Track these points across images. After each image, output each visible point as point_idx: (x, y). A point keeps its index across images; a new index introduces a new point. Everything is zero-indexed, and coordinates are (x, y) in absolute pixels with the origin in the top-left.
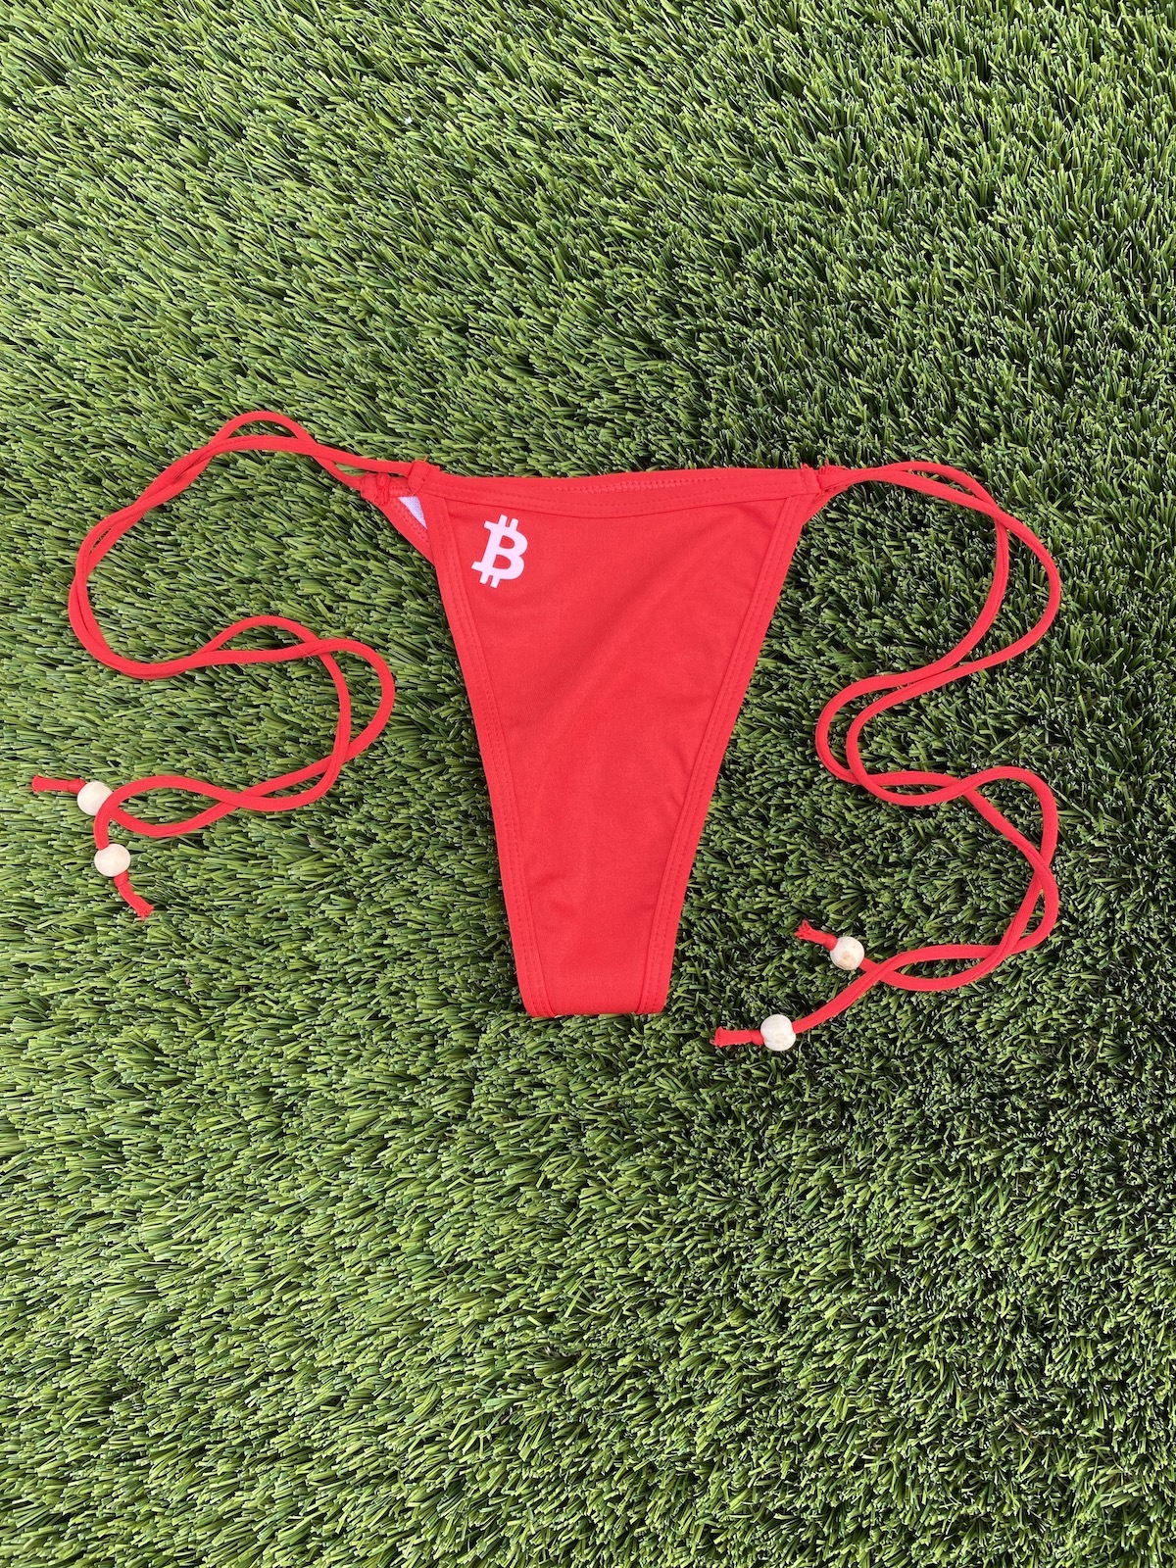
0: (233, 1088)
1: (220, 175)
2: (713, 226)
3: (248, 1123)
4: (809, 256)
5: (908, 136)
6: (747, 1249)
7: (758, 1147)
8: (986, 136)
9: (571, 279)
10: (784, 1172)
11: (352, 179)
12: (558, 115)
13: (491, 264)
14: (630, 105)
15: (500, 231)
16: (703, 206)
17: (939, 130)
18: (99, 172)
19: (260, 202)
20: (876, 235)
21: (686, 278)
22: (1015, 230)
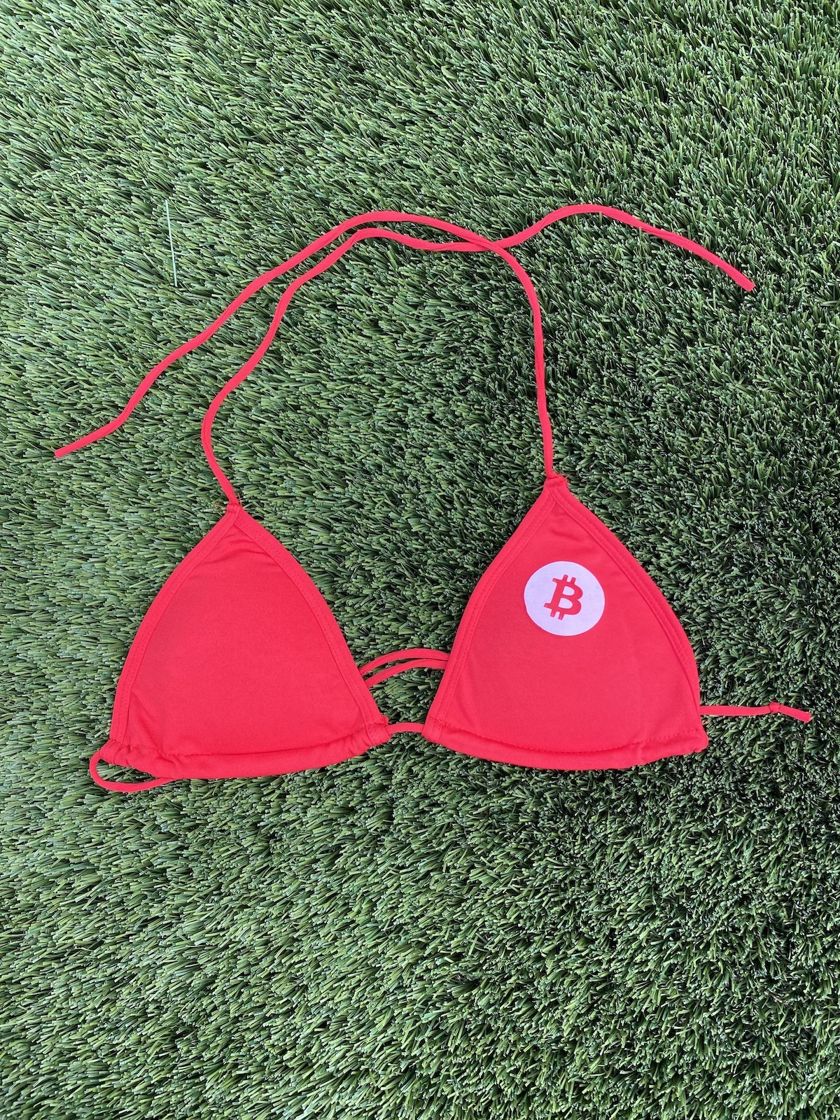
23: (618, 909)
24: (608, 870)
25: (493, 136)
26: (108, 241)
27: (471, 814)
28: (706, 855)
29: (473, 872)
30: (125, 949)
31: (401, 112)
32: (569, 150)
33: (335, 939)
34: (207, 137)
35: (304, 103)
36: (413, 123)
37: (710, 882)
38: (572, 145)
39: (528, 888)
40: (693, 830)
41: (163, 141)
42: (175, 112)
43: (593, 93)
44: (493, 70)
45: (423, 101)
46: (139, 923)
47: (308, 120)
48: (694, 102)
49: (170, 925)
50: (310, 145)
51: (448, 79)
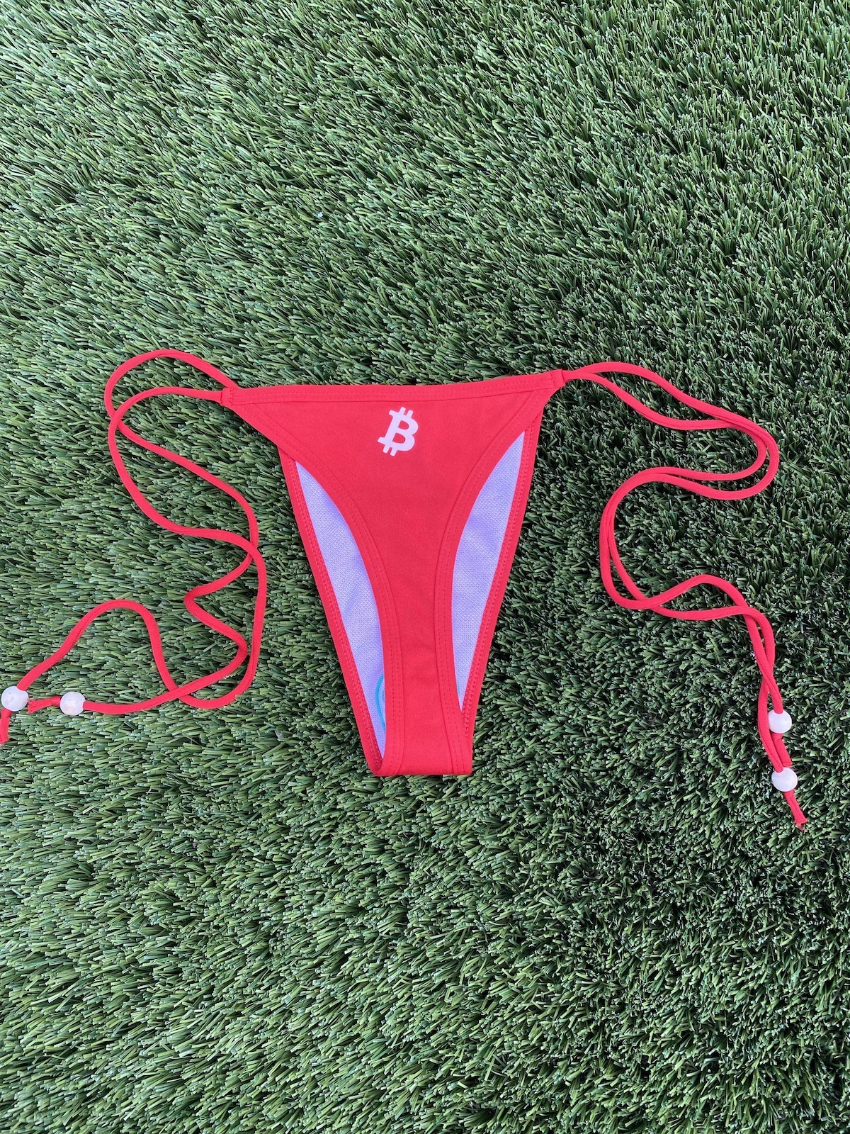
0: (231, 922)
1: (189, 261)
2: (540, 279)
3: (244, 949)
4: (609, 296)
5: (672, 209)
6: (614, 1021)
7: (618, 943)
8: (727, 206)
9: (442, 321)
10: (637, 961)
11: (283, 258)
12: (425, 206)
13: (385, 313)
14: (475, 196)
15: (390, 290)
16: (532, 265)
17: (693, 204)
18: (103, 263)
19: (218, 277)
20: (656, 279)
21: (524, 317)
22: (752, 271)
23: (651, 1034)
24: (641, 989)
25: (544, 193)
26: (131, 280)
27: (493, 920)
28: (749, 977)
29: (493, 985)
30: (101, 1058)
31: (448, 164)
32: (623, 213)
33: (337, 1055)
34: (243, 178)
35: (347, 149)
36: (459, 175)
37: (753, 1007)
38: (626, 206)
39: (553, 1005)
40: (735, 947)
41: (197, 180)
42: (211, 151)
43: (648, 155)
44: (546, 127)
45: (472, 153)
46: (118, 1029)
47: (351, 166)
48: (754, 171)
49: (153, 1032)
50: (351, 192)
51: (498, 133)
